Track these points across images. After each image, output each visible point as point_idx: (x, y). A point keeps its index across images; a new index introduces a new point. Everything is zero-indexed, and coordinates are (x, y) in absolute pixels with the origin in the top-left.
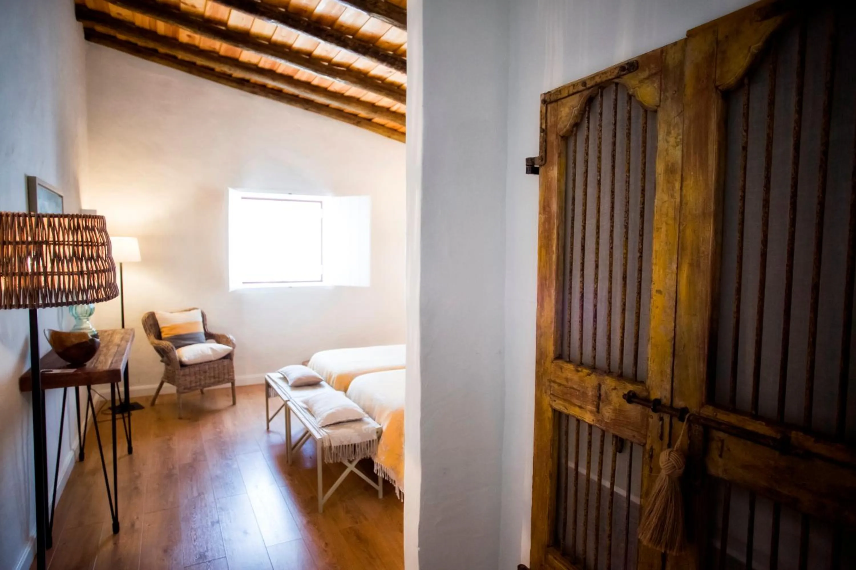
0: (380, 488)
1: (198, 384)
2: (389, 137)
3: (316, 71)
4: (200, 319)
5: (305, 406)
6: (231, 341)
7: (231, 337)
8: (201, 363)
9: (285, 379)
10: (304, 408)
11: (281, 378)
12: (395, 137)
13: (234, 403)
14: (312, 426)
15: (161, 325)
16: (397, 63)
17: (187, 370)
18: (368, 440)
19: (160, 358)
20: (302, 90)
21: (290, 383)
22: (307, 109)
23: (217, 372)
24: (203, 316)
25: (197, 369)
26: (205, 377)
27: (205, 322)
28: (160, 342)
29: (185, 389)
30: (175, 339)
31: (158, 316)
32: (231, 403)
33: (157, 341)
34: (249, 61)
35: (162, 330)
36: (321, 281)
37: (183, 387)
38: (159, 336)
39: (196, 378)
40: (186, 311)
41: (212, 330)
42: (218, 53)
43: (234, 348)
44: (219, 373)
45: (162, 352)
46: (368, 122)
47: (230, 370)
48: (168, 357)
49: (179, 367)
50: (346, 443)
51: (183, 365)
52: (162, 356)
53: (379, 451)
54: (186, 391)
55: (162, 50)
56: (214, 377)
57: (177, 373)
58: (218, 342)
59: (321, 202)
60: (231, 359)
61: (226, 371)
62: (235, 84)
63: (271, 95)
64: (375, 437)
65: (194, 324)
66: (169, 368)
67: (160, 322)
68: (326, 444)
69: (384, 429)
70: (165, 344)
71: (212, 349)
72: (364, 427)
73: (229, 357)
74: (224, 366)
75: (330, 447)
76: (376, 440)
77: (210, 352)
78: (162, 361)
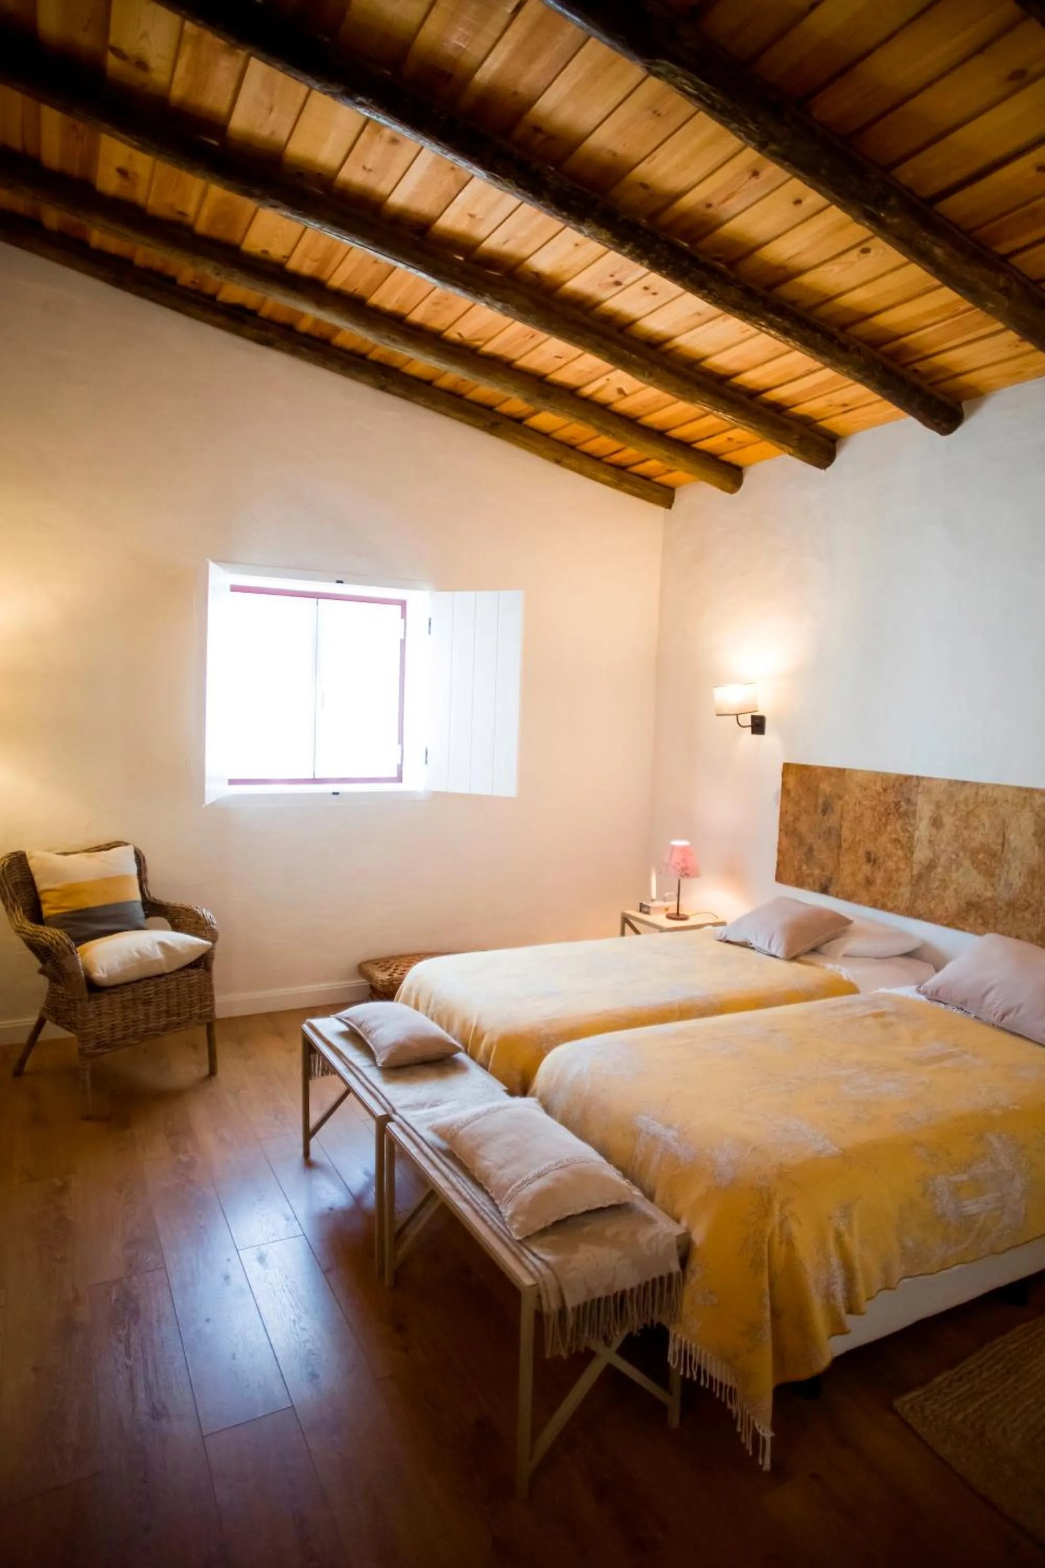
0: (673, 1401)
1: (131, 1030)
2: (558, 462)
3: (435, 272)
4: (133, 869)
5: (444, 1145)
6: (207, 924)
7: (208, 914)
8: (139, 981)
9: (355, 1037)
10: (440, 1149)
11: (343, 1035)
12: (572, 461)
13: (213, 1072)
14: (490, 1227)
15: (42, 884)
16: (658, 247)
17: (105, 1000)
18: (656, 1275)
19: (38, 964)
20: (384, 333)
21: (380, 1060)
22: (383, 388)
23: (174, 1001)
24: (140, 859)
25: (129, 995)
26: (147, 1015)
27: (143, 877)
28: (41, 928)
29: (99, 1046)
30: (74, 919)
31: (32, 863)
32: (206, 1069)
33: (29, 927)
34: (265, 252)
35: (42, 897)
36: (399, 779)
37: (92, 1043)
38: (35, 913)
39: (125, 1018)
40: (99, 849)
41: (159, 893)
42: (189, 229)
43: (214, 941)
44: (179, 1005)
45: (43, 952)
46: (512, 424)
47: (206, 994)
48: (57, 965)
49: (86, 995)
50: (601, 1293)
51: (94, 987)
52: (43, 961)
53: (686, 1307)
54: (99, 1050)
55: (53, 217)
56: (168, 1013)
57: (79, 1005)
58: (176, 927)
59: (403, 604)
60: (208, 969)
61: (195, 997)
62: (221, 319)
63: (304, 349)
64: (675, 1267)
65: (119, 880)
66: (61, 990)
67: (37, 878)
68: (551, 1305)
69: (698, 1237)
70: (51, 934)
71: (162, 945)
72: (645, 1236)
73: (203, 962)
74: (191, 986)
75: (562, 1312)
76: (678, 1274)
77: (159, 954)
78: (42, 972)
